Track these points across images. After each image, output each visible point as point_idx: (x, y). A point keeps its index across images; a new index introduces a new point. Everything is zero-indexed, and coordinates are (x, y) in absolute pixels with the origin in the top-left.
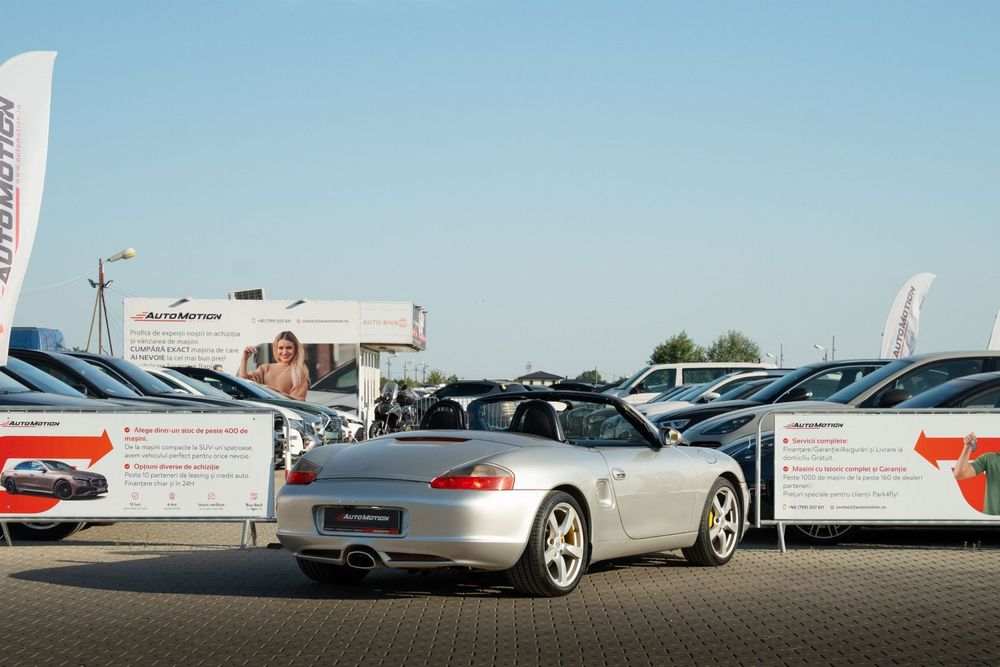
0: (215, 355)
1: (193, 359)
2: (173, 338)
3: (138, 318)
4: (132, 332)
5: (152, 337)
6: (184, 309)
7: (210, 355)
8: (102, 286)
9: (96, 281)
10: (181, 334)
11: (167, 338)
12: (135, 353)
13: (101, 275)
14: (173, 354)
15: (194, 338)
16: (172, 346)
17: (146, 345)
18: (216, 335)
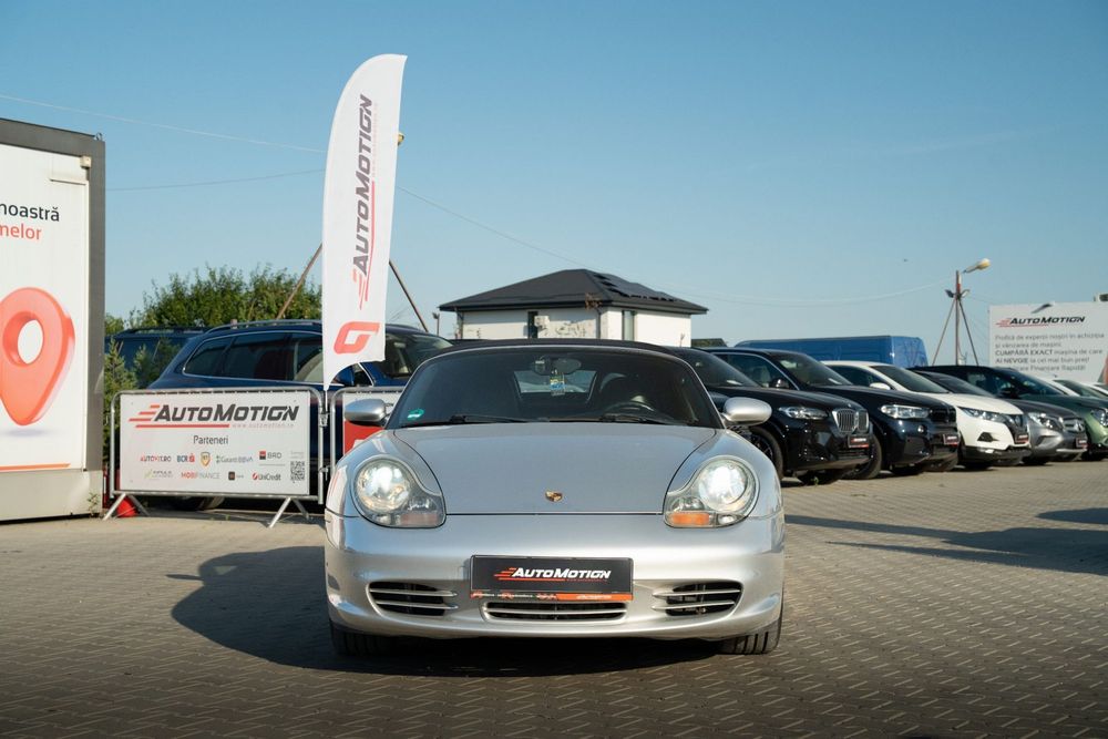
0: (1079, 356)
1: (1056, 361)
2: (1036, 341)
3: (1003, 324)
4: (997, 337)
5: (1016, 342)
6: (1046, 313)
7: (1073, 357)
8: (959, 296)
9: (954, 291)
10: (1044, 337)
11: (1030, 342)
12: (999, 357)
13: (958, 286)
14: (1036, 357)
15: (1056, 341)
16: (1035, 349)
17: (1011, 349)
18: (1079, 336)
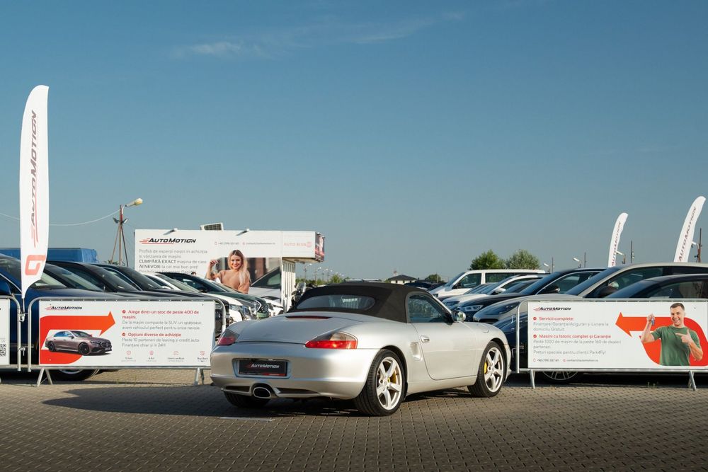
0: (192, 265)
1: (178, 267)
2: (165, 254)
3: (144, 242)
4: (140, 250)
5: (153, 254)
6: (172, 236)
7: (189, 265)
8: (122, 222)
9: (118, 219)
10: (171, 251)
11: (162, 254)
12: (142, 264)
13: (121, 216)
14: (166, 264)
15: (179, 254)
16: (165, 259)
17: (149, 259)
18: (193, 252)
